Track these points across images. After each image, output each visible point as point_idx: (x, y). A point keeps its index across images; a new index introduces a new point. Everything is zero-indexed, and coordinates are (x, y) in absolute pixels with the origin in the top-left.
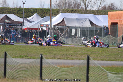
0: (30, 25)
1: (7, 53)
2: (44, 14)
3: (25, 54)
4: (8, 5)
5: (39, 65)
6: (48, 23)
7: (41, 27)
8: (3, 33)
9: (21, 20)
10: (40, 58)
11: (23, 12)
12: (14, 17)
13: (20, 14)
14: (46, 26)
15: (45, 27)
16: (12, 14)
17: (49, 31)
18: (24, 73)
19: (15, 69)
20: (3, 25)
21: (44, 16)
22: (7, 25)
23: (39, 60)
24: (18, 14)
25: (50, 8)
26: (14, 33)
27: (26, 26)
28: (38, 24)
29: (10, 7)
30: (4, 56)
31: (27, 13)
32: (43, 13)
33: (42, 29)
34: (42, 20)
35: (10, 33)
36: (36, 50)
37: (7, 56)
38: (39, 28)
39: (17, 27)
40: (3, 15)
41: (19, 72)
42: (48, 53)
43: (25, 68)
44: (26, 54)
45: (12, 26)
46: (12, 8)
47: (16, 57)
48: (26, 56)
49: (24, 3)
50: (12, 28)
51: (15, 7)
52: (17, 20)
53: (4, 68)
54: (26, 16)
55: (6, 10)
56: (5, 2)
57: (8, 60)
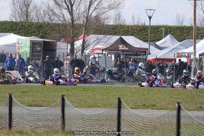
0: (160, 54)
1: (122, 101)
2: (183, 36)
3: (151, 101)
4: (125, 21)
5: (175, 121)
6: (191, 50)
7: (177, 57)
8: (115, 67)
9: (145, 45)
10: (176, 108)
11: (149, 32)
12: (133, 41)
13: (143, 36)
14: (187, 55)
15: (185, 56)
16: (129, 35)
17: (191, 64)
18: (149, 133)
19: (136, 126)
20: (115, 54)
21: (184, 39)
22: (121, 54)
23: (175, 113)
24: (140, 36)
25: (193, 25)
27: (152, 56)
28: (174, 52)
29: (128, 25)
30: (117, 105)
31: (155, 33)
32: (182, 33)
33: (180, 60)
34: (180, 45)
35: (127, 68)
36: (169, 95)
37: (122, 105)
38: (175, 60)
39: (138, 57)
40: (116, 38)
41: (141, 131)
42: (190, 101)
43: (152, 125)
44: (153, 102)
45: (130, 55)
46: (130, 26)
47: (137, 108)
48: (153, 106)
49: (150, 18)
50: (130, 58)
51: (136, 24)
52: (138, 46)
53: (116, 125)
54: (153, 39)
55: (120, 30)
56: (119, 15)
57: (123, 112)
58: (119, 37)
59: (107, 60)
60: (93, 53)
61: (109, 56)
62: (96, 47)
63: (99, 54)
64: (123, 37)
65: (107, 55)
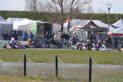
0: (115, 31)
1: (92, 59)
3: (109, 60)
4: (94, 11)
8: (88, 39)
9: (106, 26)
11: (108, 18)
12: (99, 23)
13: (105, 20)
16: (97, 20)
18: (109, 79)
19: (100, 75)
20: (88, 31)
22: (92, 31)
24: (103, 20)
26: (99, 39)
27: (110, 32)
29: (95, 13)
30: (89, 62)
31: (112, 18)
35: (95, 39)
36: (121, 56)
37: (92, 62)
39: (102, 33)
40: (89, 21)
41: (104, 78)
43: (110, 74)
44: (111, 60)
45: (96, 31)
46: (97, 14)
47: (101, 63)
48: (111, 62)
49: (109, 9)
50: (97, 33)
51: (100, 13)
52: (102, 26)
53: (89, 74)
54: (111, 22)
55: (91, 16)
56: (90, 8)
57: (93, 66)
59: (83, 35)
60: (75, 31)
61: (84, 32)
62: (76, 27)
63: (78, 31)
64: (93, 21)
65: (83, 31)
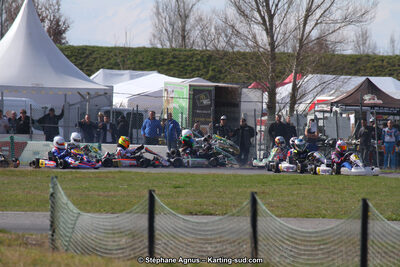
1: (370, 204)
4: (375, 47)
8: (357, 138)
12: (392, 87)
16: (385, 76)
20: (356, 112)
22: (368, 113)
26: (393, 139)
29: (381, 54)
30: (360, 213)
35: (379, 139)
37: (370, 214)
40: (358, 80)
45: (385, 114)
46: (386, 57)
51: (398, 53)
53: (359, 253)
55: (366, 64)
56: (364, 36)
57: (372, 226)
58: (364, 78)
59: (340, 123)
60: (313, 111)
61: (344, 115)
62: (318, 98)
63: (324, 112)
64: (372, 79)
65: (341, 114)
